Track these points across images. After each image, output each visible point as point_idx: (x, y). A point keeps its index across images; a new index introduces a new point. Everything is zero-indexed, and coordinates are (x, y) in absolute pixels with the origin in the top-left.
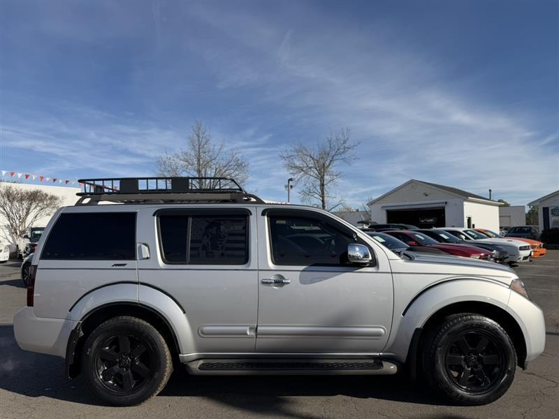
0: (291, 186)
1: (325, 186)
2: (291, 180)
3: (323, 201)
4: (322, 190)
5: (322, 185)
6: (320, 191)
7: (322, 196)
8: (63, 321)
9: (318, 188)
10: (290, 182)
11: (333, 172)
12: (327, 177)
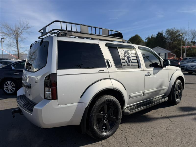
0: (3, 42)
1: (18, 43)
2: (3, 38)
3: (18, 49)
4: (17, 44)
5: (17, 42)
6: (16, 44)
7: (17, 47)
8: (77, 104)
9: (16, 43)
10: (2, 39)
11: (22, 37)
12: (19, 39)
